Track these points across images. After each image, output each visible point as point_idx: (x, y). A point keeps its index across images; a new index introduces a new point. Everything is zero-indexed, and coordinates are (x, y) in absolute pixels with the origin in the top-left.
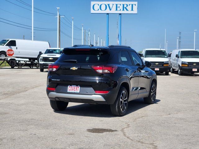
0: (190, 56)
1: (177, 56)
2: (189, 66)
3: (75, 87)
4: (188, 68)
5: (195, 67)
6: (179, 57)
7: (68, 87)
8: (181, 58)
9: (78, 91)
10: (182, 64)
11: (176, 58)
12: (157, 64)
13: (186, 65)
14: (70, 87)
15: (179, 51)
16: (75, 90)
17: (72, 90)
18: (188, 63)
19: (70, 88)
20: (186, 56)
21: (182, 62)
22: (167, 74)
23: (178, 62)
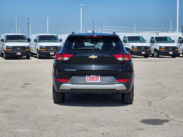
0: (47, 41)
1: (35, 41)
2: (47, 50)
3: (94, 77)
4: (46, 52)
5: (53, 51)
6: (37, 42)
7: (86, 77)
8: (39, 42)
9: (99, 81)
10: (40, 48)
11: (35, 43)
12: (19, 48)
13: (44, 49)
14: (89, 77)
15: (37, 36)
16: (95, 80)
17: (91, 81)
18: (46, 47)
19: (88, 79)
20: (43, 41)
21: (40, 46)
22: (28, 58)
23: (36, 47)
